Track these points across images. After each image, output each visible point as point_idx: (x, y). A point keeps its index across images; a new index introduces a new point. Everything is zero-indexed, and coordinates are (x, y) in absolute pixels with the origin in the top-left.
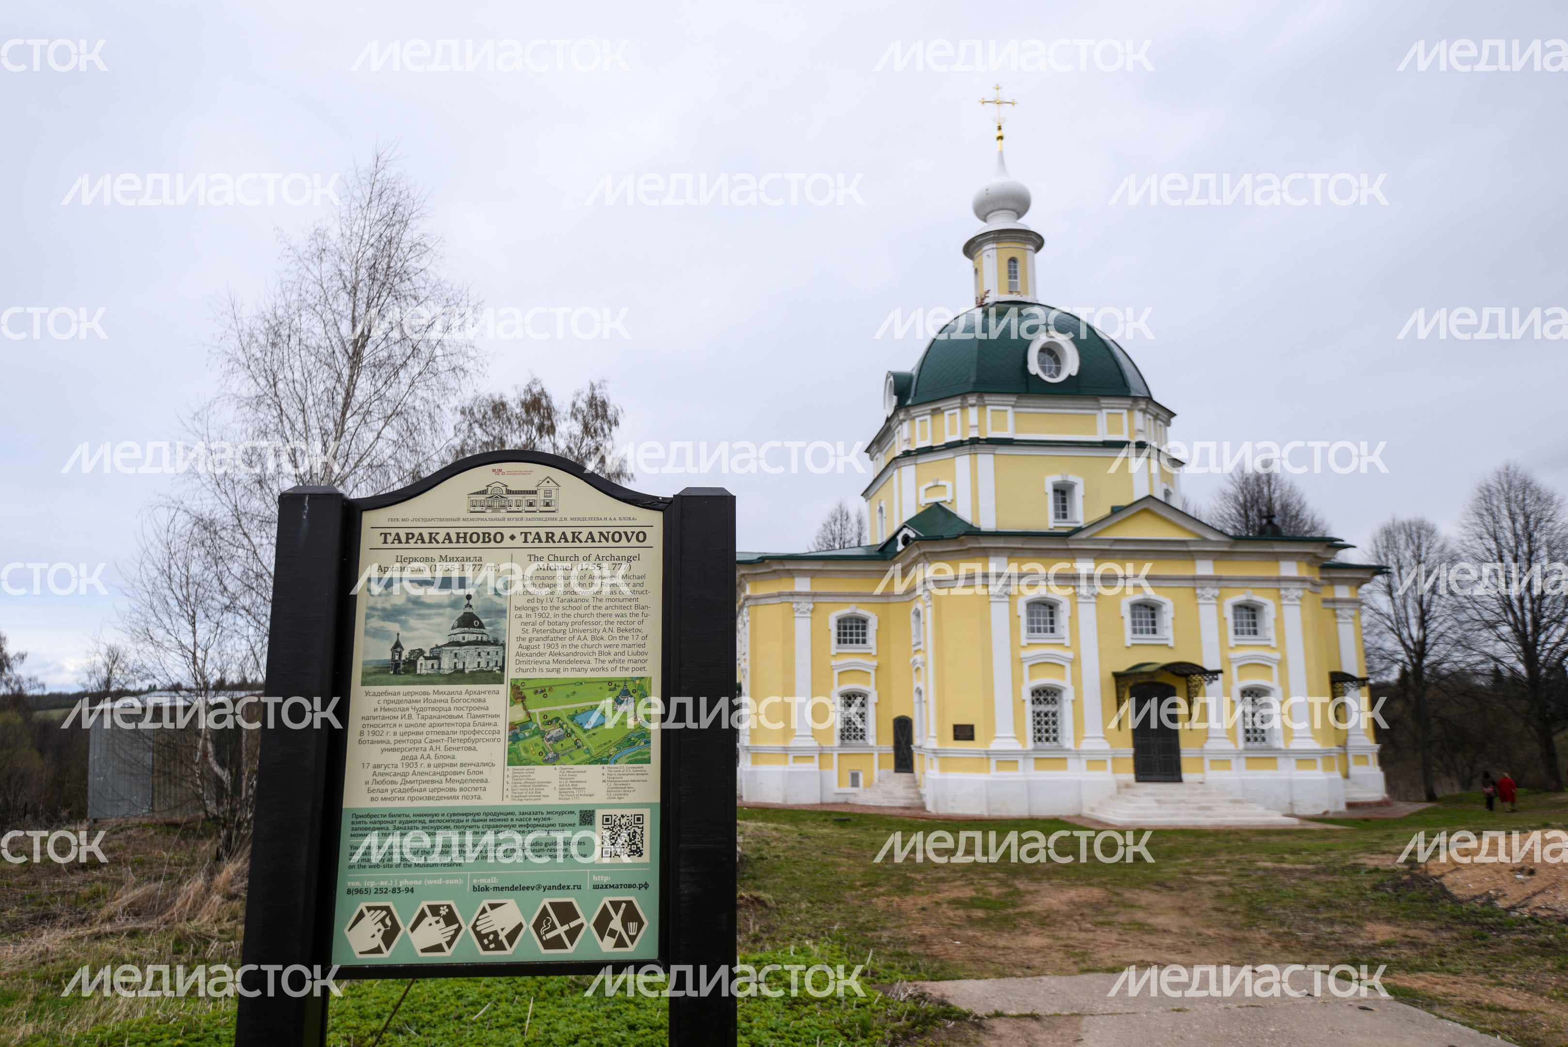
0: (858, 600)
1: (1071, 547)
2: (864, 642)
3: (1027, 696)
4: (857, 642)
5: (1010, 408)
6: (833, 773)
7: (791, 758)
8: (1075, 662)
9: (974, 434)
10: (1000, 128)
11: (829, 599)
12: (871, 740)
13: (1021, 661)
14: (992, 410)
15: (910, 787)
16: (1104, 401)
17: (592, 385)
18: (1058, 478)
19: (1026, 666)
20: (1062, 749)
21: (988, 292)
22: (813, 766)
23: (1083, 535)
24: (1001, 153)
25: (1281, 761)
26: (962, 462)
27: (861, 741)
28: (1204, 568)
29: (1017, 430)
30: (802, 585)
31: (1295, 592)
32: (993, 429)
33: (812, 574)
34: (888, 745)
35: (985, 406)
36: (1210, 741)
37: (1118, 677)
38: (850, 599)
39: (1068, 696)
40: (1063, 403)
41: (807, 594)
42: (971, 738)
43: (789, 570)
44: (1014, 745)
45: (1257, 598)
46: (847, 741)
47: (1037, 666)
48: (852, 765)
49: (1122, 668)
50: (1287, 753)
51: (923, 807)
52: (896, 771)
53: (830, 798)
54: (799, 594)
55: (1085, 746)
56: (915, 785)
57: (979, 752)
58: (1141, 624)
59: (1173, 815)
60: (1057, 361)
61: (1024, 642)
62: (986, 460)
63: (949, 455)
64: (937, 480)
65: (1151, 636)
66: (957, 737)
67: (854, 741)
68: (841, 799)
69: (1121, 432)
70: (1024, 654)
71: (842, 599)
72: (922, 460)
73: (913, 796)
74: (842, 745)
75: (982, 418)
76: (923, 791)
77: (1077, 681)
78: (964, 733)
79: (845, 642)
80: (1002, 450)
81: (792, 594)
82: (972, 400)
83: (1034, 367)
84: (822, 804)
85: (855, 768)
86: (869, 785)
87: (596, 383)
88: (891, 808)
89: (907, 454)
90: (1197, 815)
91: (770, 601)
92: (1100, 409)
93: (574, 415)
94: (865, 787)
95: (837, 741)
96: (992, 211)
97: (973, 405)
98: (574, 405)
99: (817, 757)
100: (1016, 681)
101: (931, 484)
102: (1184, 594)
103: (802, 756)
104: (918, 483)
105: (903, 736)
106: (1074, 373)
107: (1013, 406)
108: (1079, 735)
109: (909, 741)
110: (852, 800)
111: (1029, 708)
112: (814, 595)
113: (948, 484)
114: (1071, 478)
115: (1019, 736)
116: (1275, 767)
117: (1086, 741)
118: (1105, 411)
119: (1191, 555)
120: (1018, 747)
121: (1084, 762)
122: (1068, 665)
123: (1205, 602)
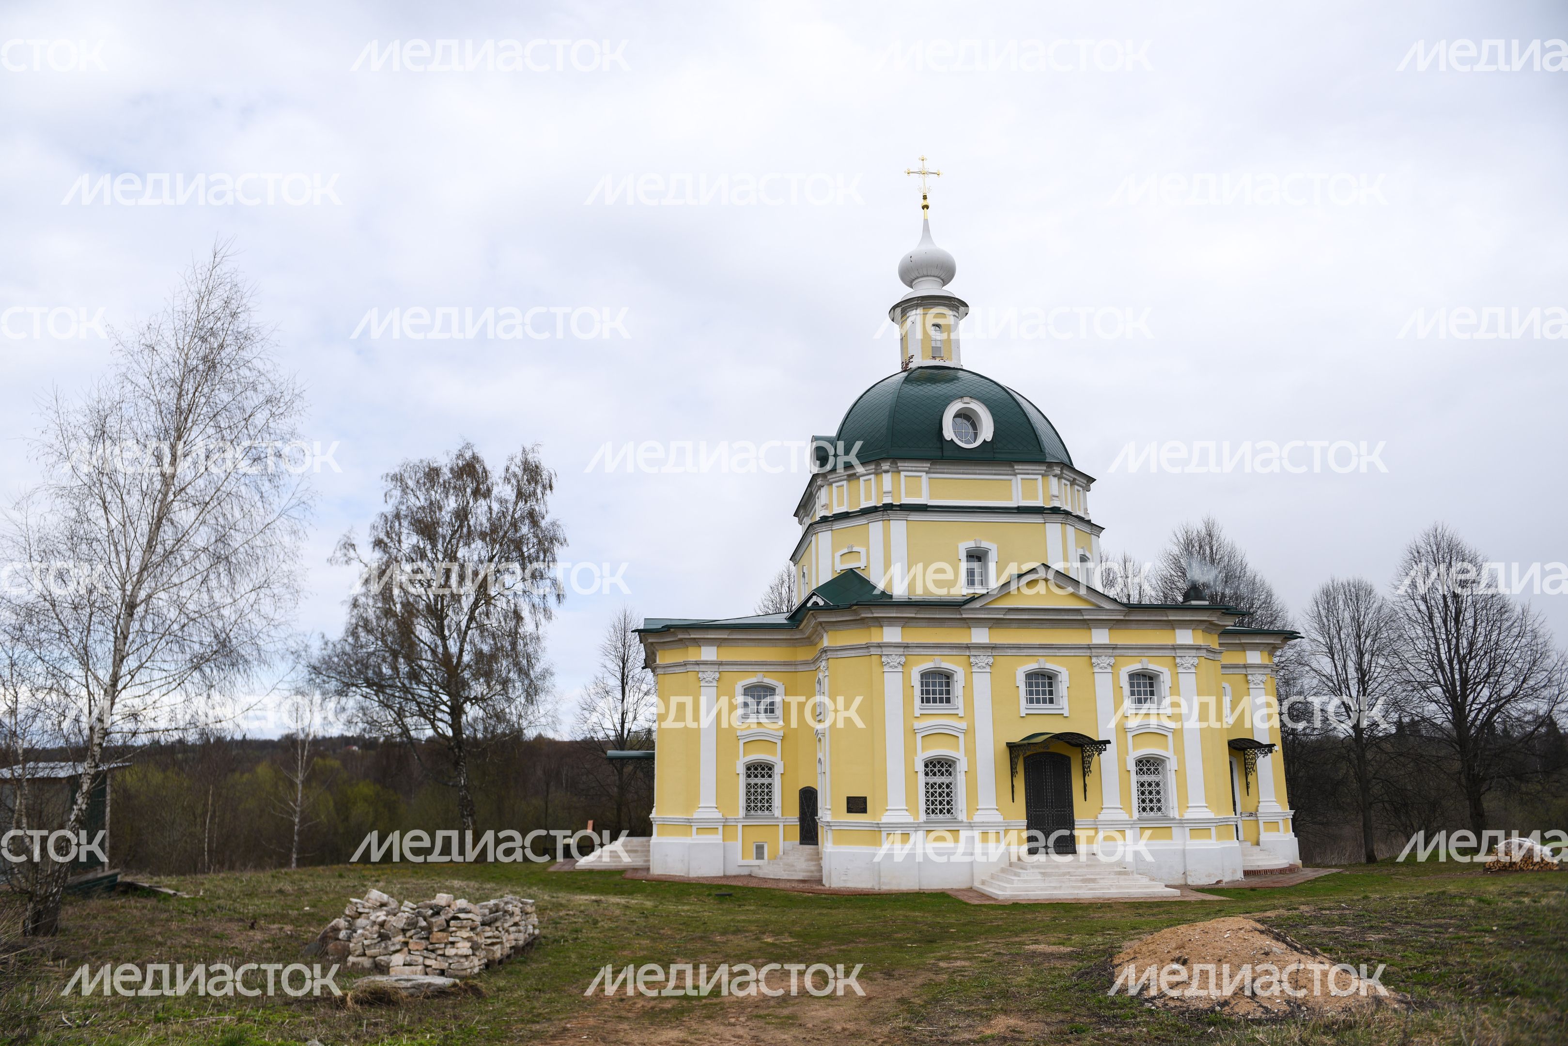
0: (765, 668)
1: (964, 616)
3: (920, 768)
5: (924, 474)
6: (737, 845)
7: (694, 829)
8: (969, 732)
9: (887, 500)
10: (925, 197)
11: (735, 668)
12: (777, 812)
13: (915, 732)
14: (906, 476)
15: (812, 860)
16: (1018, 467)
17: (524, 451)
18: (971, 544)
19: (919, 737)
20: (956, 820)
21: (912, 357)
22: (716, 838)
23: (977, 604)
24: (926, 221)
25: (1176, 831)
26: (876, 528)
27: (766, 812)
28: (1100, 636)
29: (931, 497)
30: (709, 653)
31: (1189, 659)
32: (907, 495)
33: (719, 643)
34: (794, 817)
35: (899, 472)
36: (1104, 811)
37: (1012, 747)
38: (757, 668)
39: (962, 766)
40: (978, 469)
41: (713, 663)
42: (864, 810)
43: (695, 639)
44: (906, 818)
45: (1153, 666)
46: (752, 812)
47: (929, 736)
48: (758, 836)
49: (1016, 738)
50: (1181, 822)
51: (820, 881)
52: (801, 843)
53: (733, 871)
54: (705, 663)
55: (978, 816)
56: (817, 857)
57: (871, 825)
58: (1038, 693)
59: (1055, 888)
60: (974, 426)
61: (917, 713)
62: (898, 527)
63: (862, 521)
64: (852, 547)
65: (1048, 705)
66: (849, 810)
67: (759, 812)
68: (745, 872)
69: (1036, 498)
70: (918, 724)
71: (749, 668)
72: (838, 526)
73: (813, 868)
74: (747, 816)
75: (896, 484)
76: (823, 865)
77: (971, 752)
78: (857, 805)
80: (915, 517)
81: (697, 663)
82: (885, 466)
83: (949, 433)
84: (725, 877)
85: (760, 840)
86: (774, 857)
87: (528, 447)
88: (789, 881)
89: (824, 519)
90: (1080, 888)
91: (677, 670)
92: (1015, 475)
93: (507, 480)
94: (769, 860)
95: (742, 813)
96: (917, 278)
97: (887, 472)
98: (507, 470)
99: (721, 828)
100: (909, 752)
101: (846, 551)
102: (1081, 662)
103: (706, 828)
104: (834, 550)
105: (808, 807)
106: (989, 439)
107: (927, 472)
108: (972, 807)
109: (815, 812)
110: (761, 873)
111: (922, 779)
112: (721, 664)
113: (862, 550)
114: (985, 544)
115: (911, 807)
116: (1170, 837)
117: (979, 812)
118: (1019, 477)
119: (1087, 624)
120: (910, 819)
122: (961, 736)
123: (1101, 671)
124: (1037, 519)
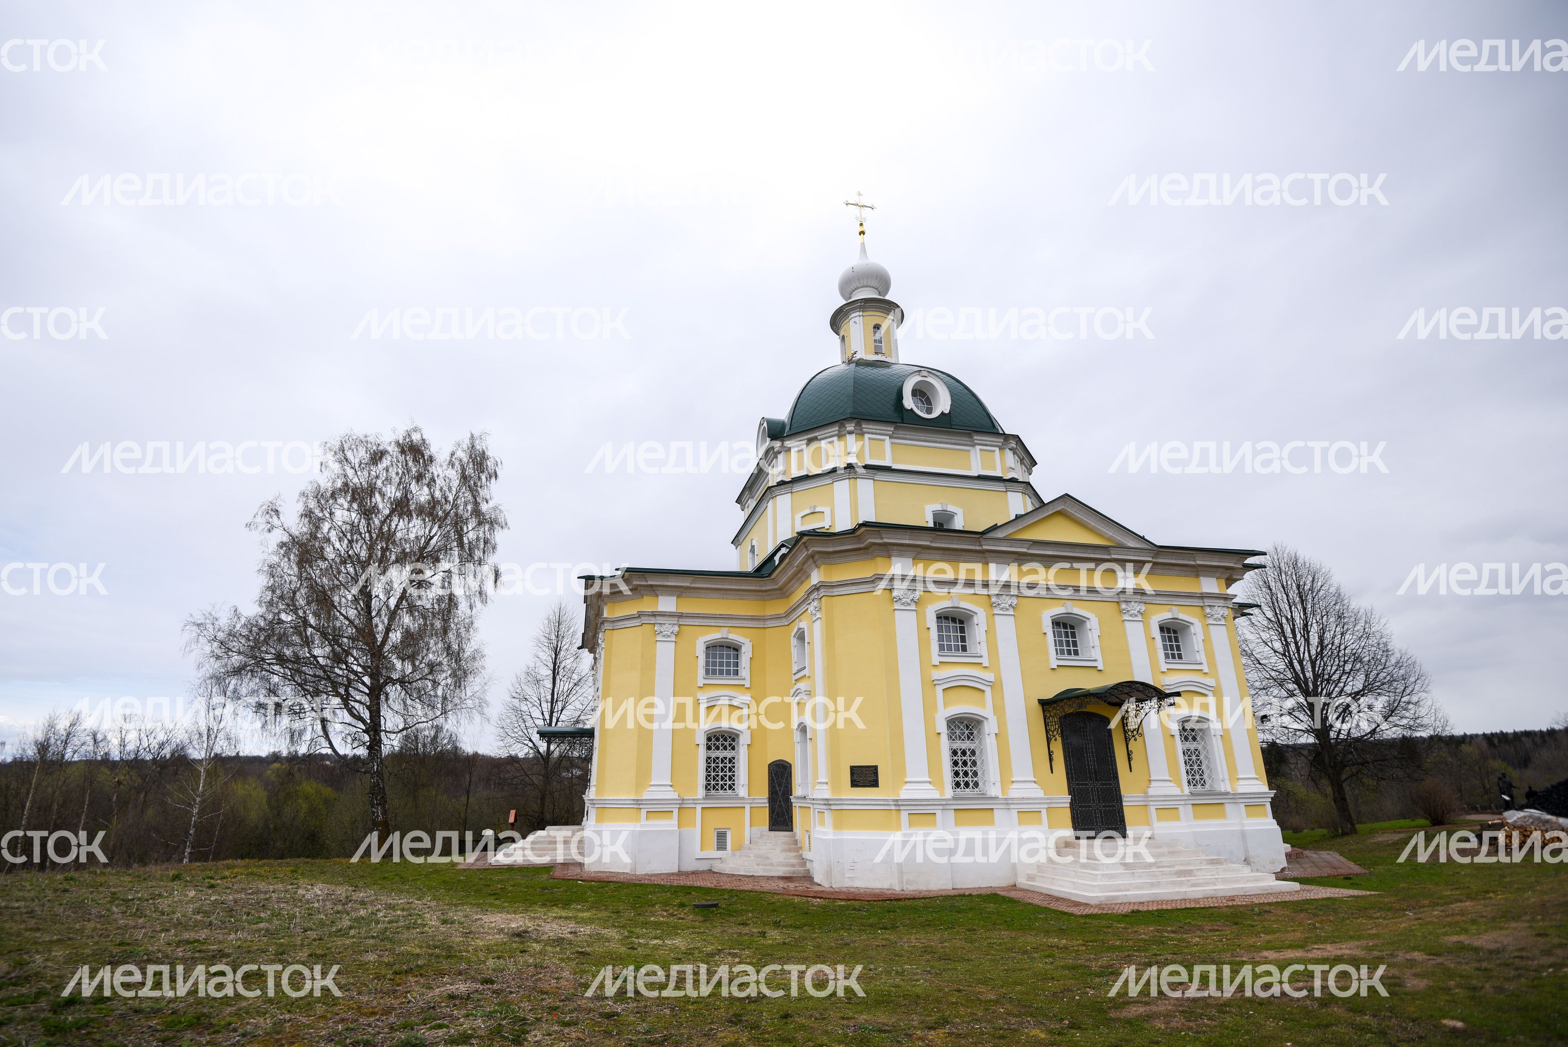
0: (730, 623)
2: (736, 673)
3: (942, 728)
4: (728, 673)
5: (887, 438)
6: (695, 833)
7: (643, 813)
8: (996, 686)
10: (861, 225)
11: (696, 622)
12: (742, 791)
13: (934, 683)
14: (870, 439)
15: (790, 850)
16: (977, 438)
17: (472, 436)
18: (938, 507)
19: (939, 690)
20: (984, 797)
21: (855, 353)
22: (670, 824)
24: (863, 244)
25: (1229, 808)
26: (841, 487)
27: (729, 792)
29: (895, 460)
30: (667, 604)
31: (1220, 610)
32: (871, 457)
33: (679, 592)
34: (762, 796)
35: (862, 434)
36: (1153, 784)
37: (1044, 704)
38: (721, 623)
39: (990, 727)
40: (938, 437)
41: (671, 615)
42: (875, 783)
43: (652, 586)
44: (929, 792)
45: (1183, 615)
46: (713, 792)
47: (953, 689)
48: (719, 821)
49: (1049, 695)
50: (1234, 797)
51: (808, 877)
52: (771, 830)
53: (690, 865)
54: (663, 614)
55: (1015, 792)
56: (795, 846)
57: (885, 802)
58: (1064, 643)
60: (928, 402)
61: (936, 660)
62: (865, 485)
63: (827, 480)
64: (815, 507)
65: (1073, 657)
66: (854, 784)
67: (721, 792)
68: (703, 866)
69: (994, 469)
70: (937, 674)
71: (713, 622)
72: (797, 487)
73: (794, 861)
74: (707, 797)
76: (807, 855)
77: (999, 710)
78: (864, 777)
79: (714, 672)
80: (881, 476)
81: (654, 615)
82: (850, 427)
83: (908, 402)
84: (680, 873)
85: (721, 825)
86: (738, 847)
87: (476, 434)
88: (769, 878)
89: (782, 483)
91: (629, 623)
92: (973, 445)
93: (451, 464)
94: (733, 850)
95: (701, 792)
96: (858, 288)
97: (850, 433)
98: (453, 454)
99: (676, 811)
100: (929, 708)
101: (808, 511)
102: (1106, 609)
103: (657, 810)
104: (794, 510)
105: (780, 785)
106: (947, 412)
107: (891, 437)
108: (1006, 780)
109: (788, 791)
110: (718, 867)
111: (945, 745)
112: (680, 616)
113: (827, 510)
114: (951, 508)
115: (935, 781)
116: (1223, 816)
117: (1015, 786)
118: (978, 447)
120: (936, 795)
121: (1014, 813)
122: (988, 690)
123: (1131, 618)
124: (1000, 487)
